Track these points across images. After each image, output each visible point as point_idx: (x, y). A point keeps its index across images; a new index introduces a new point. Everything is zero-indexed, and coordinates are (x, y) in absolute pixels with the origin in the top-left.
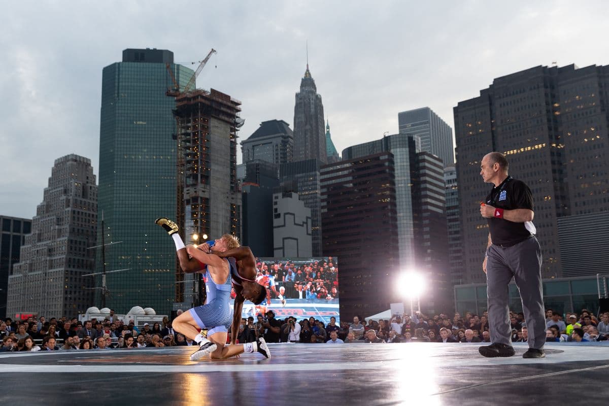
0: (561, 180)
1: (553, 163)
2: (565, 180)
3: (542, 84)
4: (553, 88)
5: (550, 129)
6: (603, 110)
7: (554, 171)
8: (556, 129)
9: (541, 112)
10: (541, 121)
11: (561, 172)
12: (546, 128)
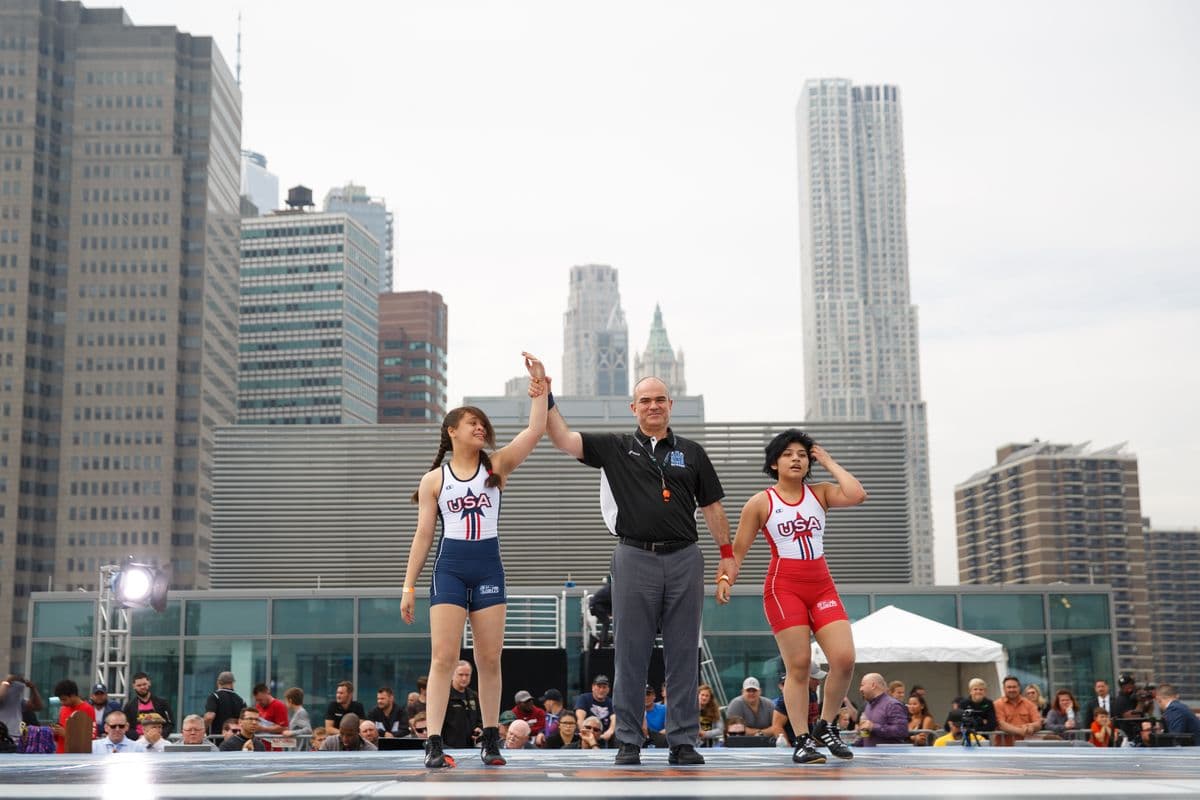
0: (49, 315)
1: (35, 264)
2: (59, 316)
3: (35, 40)
4: (60, 56)
5: (38, 168)
6: (177, 150)
7: (33, 288)
8: (55, 174)
9: (20, 116)
10: (19, 141)
11: (50, 293)
12: (28, 162)
